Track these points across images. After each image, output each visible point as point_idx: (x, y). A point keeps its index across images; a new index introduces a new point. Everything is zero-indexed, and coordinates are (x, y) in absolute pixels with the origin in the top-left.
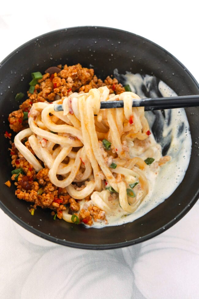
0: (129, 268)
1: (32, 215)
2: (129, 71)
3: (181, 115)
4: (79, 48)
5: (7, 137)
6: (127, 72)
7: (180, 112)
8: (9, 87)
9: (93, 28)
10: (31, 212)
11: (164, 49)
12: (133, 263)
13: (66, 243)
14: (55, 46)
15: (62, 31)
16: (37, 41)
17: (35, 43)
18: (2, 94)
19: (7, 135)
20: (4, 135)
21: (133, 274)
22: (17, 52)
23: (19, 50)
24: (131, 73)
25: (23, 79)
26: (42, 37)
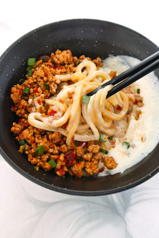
0: (121, 217)
1: (37, 170)
2: (111, 54)
3: (157, 85)
4: (70, 38)
5: (14, 111)
6: (109, 55)
7: (156, 83)
8: (14, 70)
9: (79, 20)
10: (36, 168)
11: (139, 33)
12: (125, 213)
13: (67, 191)
14: (50, 36)
15: (55, 24)
16: (35, 33)
17: (34, 34)
18: (8, 75)
19: (13, 109)
20: (11, 109)
21: (125, 222)
22: (19, 41)
23: (20, 40)
24: (112, 55)
25: (25, 64)
26: (39, 29)
